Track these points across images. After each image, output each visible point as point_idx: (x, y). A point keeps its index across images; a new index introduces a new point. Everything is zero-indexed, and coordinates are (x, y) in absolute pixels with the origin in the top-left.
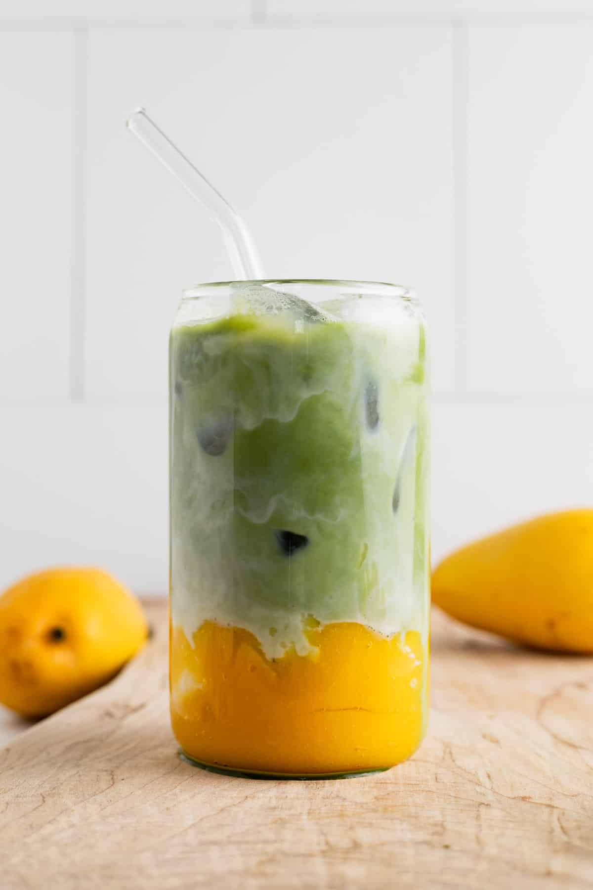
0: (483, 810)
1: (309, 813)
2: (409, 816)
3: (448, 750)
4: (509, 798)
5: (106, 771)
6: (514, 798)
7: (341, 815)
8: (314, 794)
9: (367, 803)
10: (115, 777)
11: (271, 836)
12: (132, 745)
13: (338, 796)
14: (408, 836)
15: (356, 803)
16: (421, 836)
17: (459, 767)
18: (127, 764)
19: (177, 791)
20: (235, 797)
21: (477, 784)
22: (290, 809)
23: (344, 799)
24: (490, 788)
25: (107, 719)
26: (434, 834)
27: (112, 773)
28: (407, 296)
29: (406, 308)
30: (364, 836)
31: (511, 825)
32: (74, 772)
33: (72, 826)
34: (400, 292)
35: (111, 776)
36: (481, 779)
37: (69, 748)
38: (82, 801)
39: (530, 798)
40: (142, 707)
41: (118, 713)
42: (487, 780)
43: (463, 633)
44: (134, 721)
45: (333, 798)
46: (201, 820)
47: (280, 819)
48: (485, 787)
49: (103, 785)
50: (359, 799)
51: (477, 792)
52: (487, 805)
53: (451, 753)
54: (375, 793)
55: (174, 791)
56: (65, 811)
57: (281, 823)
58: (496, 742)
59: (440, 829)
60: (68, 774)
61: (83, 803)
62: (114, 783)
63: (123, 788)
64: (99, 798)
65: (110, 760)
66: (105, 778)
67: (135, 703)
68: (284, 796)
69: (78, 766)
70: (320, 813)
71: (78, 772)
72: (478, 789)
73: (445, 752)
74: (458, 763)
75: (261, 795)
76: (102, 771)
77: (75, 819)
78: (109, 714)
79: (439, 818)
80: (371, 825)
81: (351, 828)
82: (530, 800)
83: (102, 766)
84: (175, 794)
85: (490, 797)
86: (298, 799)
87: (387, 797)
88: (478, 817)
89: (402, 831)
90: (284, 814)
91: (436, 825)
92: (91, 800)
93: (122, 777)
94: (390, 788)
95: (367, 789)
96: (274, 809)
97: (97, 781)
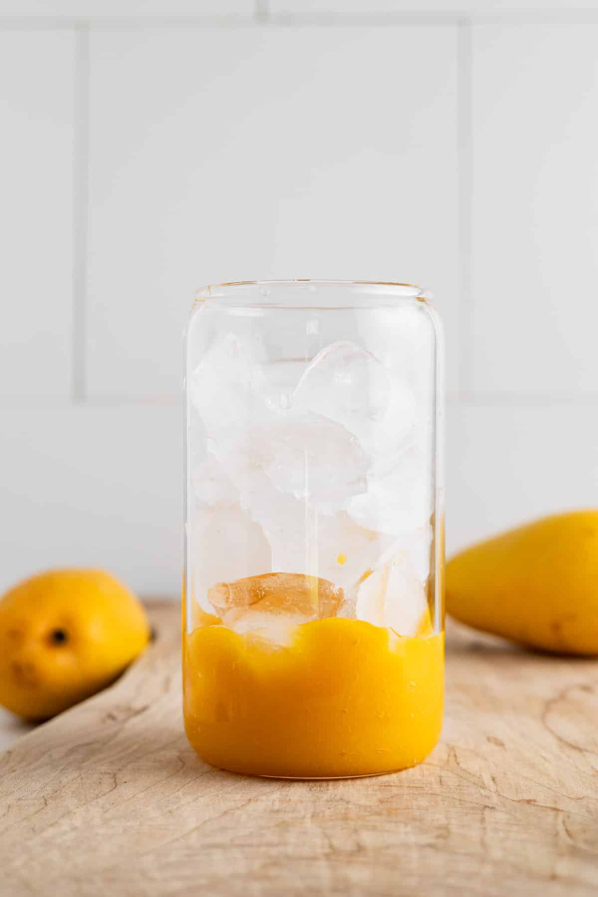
0: (487, 812)
1: (313, 816)
2: (414, 819)
3: (452, 753)
4: (514, 801)
5: (109, 773)
6: (519, 801)
7: (345, 818)
8: (318, 797)
9: (370, 806)
10: (117, 780)
11: (275, 839)
12: (135, 747)
13: (341, 799)
14: (412, 839)
15: (360, 806)
16: (426, 839)
17: (464, 770)
18: (130, 767)
19: (180, 793)
20: (239, 800)
21: (481, 787)
22: (293, 811)
23: (348, 802)
24: (495, 791)
25: (109, 722)
26: (438, 837)
27: (114, 776)
28: (421, 296)
29: (421, 309)
30: (368, 838)
31: (515, 828)
32: (76, 774)
33: (75, 829)
34: (414, 292)
35: (113, 779)
36: (486, 782)
37: (72, 751)
38: (84, 804)
39: (535, 801)
40: (144, 709)
41: (120, 716)
42: (491, 783)
43: (467, 635)
44: (136, 724)
45: (337, 801)
46: (205, 822)
47: (284, 822)
48: (491, 791)
49: (106, 788)
50: (363, 802)
51: (481, 794)
52: (492, 808)
53: (455, 756)
54: (379, 796)
55: (177, 794)
56: (68, 813)
57: (284, 826)
58: (500, 744)
59: (444, 832)
60: (70, 777)
61: (84, 806)
62: (116, 786)
63: (125, 791)
64: (101, 801)
65: (112, 763)
66: (108, 780)
67: (137, 704)
68: (287, 799)
69: (80, 769)
70: (323, 816)
71: (80, 775)
72: (482, 791)
73: (449, 755)
74: (463, 765)
75: (264, 798)
76: (105, 773)
77: (78, 821)
78: (111, 717)
79: (443, 821)
80: (374, 828)
81: (356, 831)
82: (536, 803)
83: (104, 768)
84: (177, 797)
85: (495, 800)
86: (301, 802)
87: (390, 800)
88: (483, 820)
89: (405, 834)
90: (287, 817)
91: (439, 828)
92: (94, 803)
93: (125, 780)
94: (395, 791)
95: (370, 792)
96: (278, 811)
97: (100, 783)
